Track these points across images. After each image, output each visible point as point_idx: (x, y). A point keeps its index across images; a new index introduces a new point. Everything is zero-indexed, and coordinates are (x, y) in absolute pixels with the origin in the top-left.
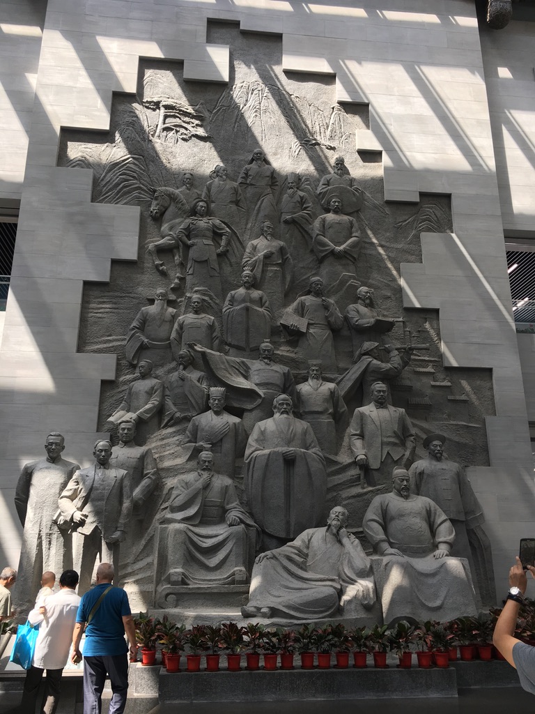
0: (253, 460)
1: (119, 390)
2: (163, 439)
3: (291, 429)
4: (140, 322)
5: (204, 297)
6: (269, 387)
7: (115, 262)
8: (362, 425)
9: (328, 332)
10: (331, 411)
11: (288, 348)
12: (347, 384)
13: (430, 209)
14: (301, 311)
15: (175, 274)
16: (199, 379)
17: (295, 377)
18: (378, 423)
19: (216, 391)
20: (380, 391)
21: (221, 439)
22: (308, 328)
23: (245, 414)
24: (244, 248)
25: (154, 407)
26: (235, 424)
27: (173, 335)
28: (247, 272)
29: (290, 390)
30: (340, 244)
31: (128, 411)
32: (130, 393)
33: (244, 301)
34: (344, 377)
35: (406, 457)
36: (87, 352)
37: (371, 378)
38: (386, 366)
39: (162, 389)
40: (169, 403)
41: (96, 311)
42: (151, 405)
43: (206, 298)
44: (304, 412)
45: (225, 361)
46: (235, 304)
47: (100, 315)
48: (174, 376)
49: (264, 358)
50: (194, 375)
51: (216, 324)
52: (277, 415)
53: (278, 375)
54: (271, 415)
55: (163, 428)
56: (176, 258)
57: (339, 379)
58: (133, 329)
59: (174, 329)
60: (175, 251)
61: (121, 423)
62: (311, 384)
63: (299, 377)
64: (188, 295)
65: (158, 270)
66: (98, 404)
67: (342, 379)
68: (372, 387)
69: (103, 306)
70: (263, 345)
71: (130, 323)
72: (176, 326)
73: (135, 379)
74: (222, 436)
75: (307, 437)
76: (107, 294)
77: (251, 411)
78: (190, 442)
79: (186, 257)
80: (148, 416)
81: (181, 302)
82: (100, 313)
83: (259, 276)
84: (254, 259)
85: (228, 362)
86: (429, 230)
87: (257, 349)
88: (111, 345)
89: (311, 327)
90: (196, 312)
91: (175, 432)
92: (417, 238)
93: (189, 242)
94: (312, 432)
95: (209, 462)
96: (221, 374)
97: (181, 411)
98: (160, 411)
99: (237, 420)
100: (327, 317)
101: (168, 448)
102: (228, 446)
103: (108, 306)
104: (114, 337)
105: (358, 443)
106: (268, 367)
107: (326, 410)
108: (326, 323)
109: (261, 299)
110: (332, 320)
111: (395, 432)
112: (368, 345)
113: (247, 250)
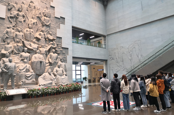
0: (34, 62)
4: (6, 32)
6: (35, 49)
8: (51, 56)
10: (45, 54)
12: (48, 49)
13: (61, 19)
15: (14, 23)
18: (53, 56)
20: (54, 51)
21: (27, 58)
27: (14, 36)
30: (47, 23)
33: (29, 31)
37: (52, 48)
39: (13, 47)
40: (15, 50)
44: (41, 53)
45: (27, 43)
46: (27, 31)
49: (34, 43)
53: (36, 46)
54: (36, 54)
55: (13, 55)
56: (14, 20)
57: (46, 48)
58: (4, 33)
60: (14, 18)
62: (42, 48)
63: (40, 47)
65: (10, 21)
72: (15, 34)
83: (32, 26)
84: (31, 23)
86: (61, 23)
87: (32, 41)
89: (42, 38)
90: (19, 32)
92: (59, 24)
94: (43, 57)
97: (17, 52)
99: (29, 54)
101: (15, 59)
105: (50, 59)
109: (33, 31)
110: (45, 37)
111: (56, 58)
112: (51, 43)
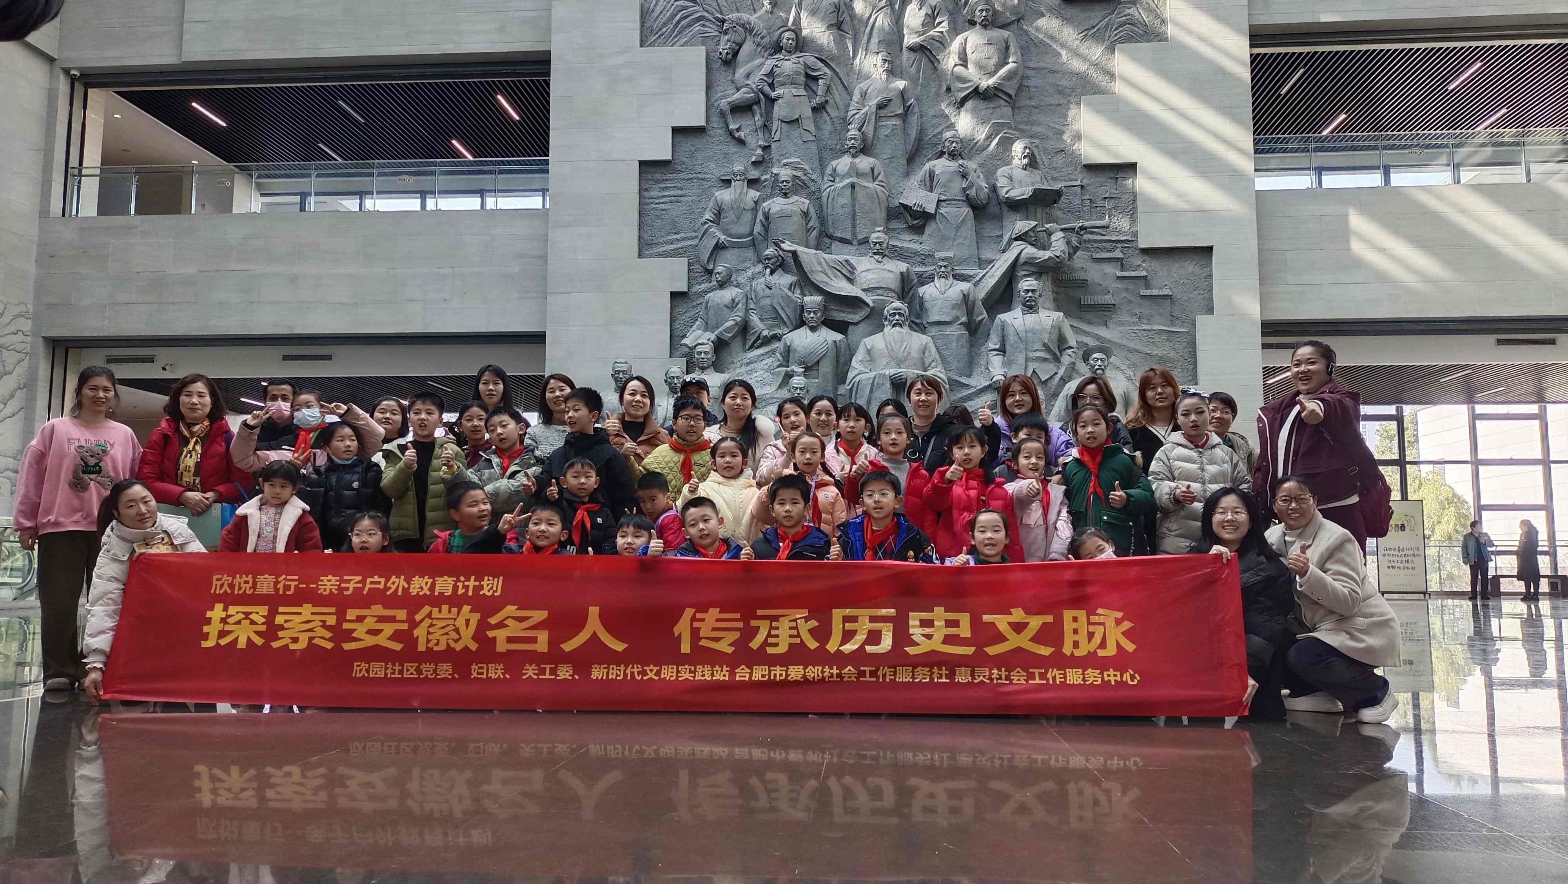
0: (856, 385)
1: (695, 304)
2: (749, 364)
3: (905, 345)
4: (715, 214)
5: (795, 173)
6: (880, 292)
7: (677, 131)
8: (1003, 337)
9: (966, 210)
10: (964, 319)
11: (908, 237)
12: (990, 282)
14: (930, 182)
15: (755, 142)
16: (791, 285)
17: (920, 275)
18: (1022, 334)
19: (813, 300)
20: (1027, 291)
21: (818, 362)
22: (938, 207)
23: (851, 328)
24: (850, 95)
25: (737, 324)
26: (835, 342)
27: (758, 228)
28: (853, 132)
29: (910, 294)
30: (989, 76)
31: (706, 330)
32: (706, 308)
33: (848, 175)
34: (987, 273)
35: (1059, 376)
36: (651, 256)
37: (1024, 273)
38: (1045, 255)
39: (744, 300)
40: (755, 319)
41: (657, 201)
42: (732, 323)
43: (799, 174)
44: (928, 323)
45: (822, 260)
46: (837, 179)
47: (663, 206)
48: (759, 284)
49: (875, 253)
50: (783, 280)
51: (812, 210)
52: (888, 329)
53: (891, 275)
54: (881, 328)
55: (749, 349)
56: (756, 119)
57: (980, 276)
58: (705, 223)
59: (758, 221)
60: (755, 107)
61: (696, 346)
62: (938, 285)
63: (924, 276)
64: (775, 170)
65: (733, 137)
66: (669, 323)
67: (984, 275)
68: (1020, 286)
69: (666, 193)
70: (874, 235)
71: (701, 214)
72: (760, 216)
73: (712, 290)
74: (819, 358)
75: (926, 354)
76: (669, 176)
77: (857, 324)
78: (780, 366)
79: (768, 115)
80: (730, 335)
81: (766, 180)
82: (663, 203)
83: (870, 134)
84: (864, 110)
85: (826, 262)
87: (865, 241)
88: (679, 246)
89: (943, 204)
90: (785, 195)
91: (762, 355)
93: (773, 94)
94: (933, 349)
95: (800, 389)
96: (818, 278)
97: (770, 328)
98: (744, 328)
99: (839, 337)
100: (964, 190)
101: (755, 375)
102: (826, 368)
103: (672, 193)
104: (683, 235)
105: (996, 361)
106: (879, 266)
107: (957, 318)
108: (964, 199)
109: (872, 170)
110: (972, 193)
111: (1044, 345)
112: (1022, 225)
113: (855, 98)
